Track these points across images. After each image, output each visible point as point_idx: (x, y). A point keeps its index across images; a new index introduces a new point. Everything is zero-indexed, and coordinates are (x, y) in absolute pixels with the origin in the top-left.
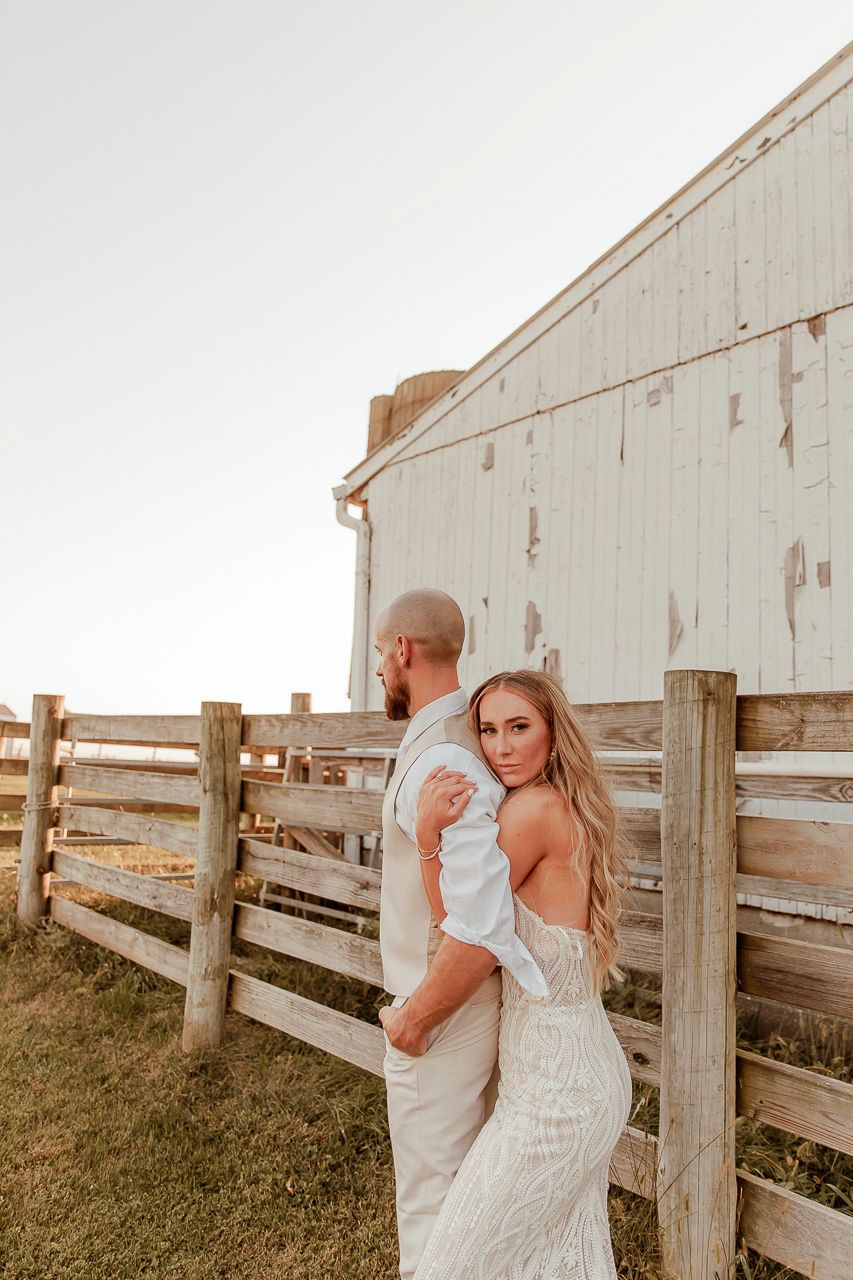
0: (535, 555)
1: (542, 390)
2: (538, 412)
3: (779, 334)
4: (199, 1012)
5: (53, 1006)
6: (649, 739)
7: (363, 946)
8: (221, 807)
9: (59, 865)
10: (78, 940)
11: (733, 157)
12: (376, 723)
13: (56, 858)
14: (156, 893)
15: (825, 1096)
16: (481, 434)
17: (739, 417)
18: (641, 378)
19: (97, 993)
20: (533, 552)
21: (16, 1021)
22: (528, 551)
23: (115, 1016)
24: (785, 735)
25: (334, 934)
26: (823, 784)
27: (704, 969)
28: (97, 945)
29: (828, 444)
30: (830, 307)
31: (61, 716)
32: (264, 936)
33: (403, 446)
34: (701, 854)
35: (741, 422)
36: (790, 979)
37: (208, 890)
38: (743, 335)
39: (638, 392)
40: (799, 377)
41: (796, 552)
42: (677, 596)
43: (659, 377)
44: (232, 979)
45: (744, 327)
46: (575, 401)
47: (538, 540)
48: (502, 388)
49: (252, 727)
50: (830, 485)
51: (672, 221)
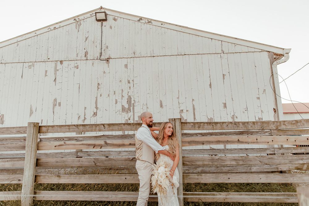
1: (3, 59)
2: (2, 63)
3: (55, 62)
6: (25, 132)
11: (48, 28)
17: (47, 75)
18: (28, 62)
24: (46, 131)
26: (56, 139)
27: (31, 163)
29: (62, 83)
30: (64, 60)
34: (32, 148)
38: (48, 60)
39: (27, 65)
40: (58, 70)
41: (55, 100)
42: (32, 106)
43: (31, 63)
45: (49, 59)
46: (11, 63)
50: (62, 90)
51: (36, 35)
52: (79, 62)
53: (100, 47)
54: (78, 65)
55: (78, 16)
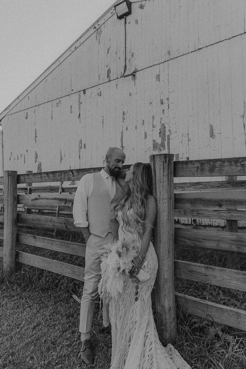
2: (36, 106)
3: (78, 93)
11: (69, 50)
16: (25, 110)
17: (72, 111)
18: (55, 100)
20: (36, 139)
29: (86, 118)
30: (86, 88)
38: (73, 92)
39: (55, 103)
40: (81, 103)
41: (81, 141)
42: (61, 151)
43: (59, 100)
46: (43, 104)
47: (37, 137)
48: (29, 99)
50: (86, 127)
51: (60, 63)
52: (101, 87)
53: (125, 58)
54: (100, 92)
55: (98, 21)
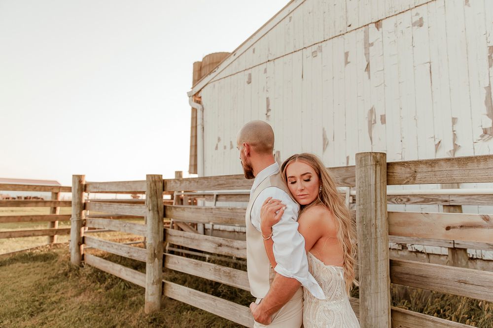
0: (269, 116)
1: (270, 52)
2: (269, 61)
3: (364, 28)
4: (151, 297)
5: (89, 298)
7: (220, 269)
8: (157, 216)
9: (87, 241)
10: (97, 270)
12: (222, 180)
13: (85, 239)
14: (129, 251)
15: (430, 324)
16: (246, 70)
17: (349, 61)
18: (310, 46)
19: (106, 291)
20: (268, 114)
21: (74, 305)
22: (266, 114)
23: (115, 300)
24: (407, 178)
25: (207, 265)
27: (379, 275)
28: (105, 272)
29: (383, 70)
30: (384, 17)
31: (84, 183)
32: (176, 266)
33: (214, 76)
34: (376, 228)
35: (349, 62)
36: (413, 277)
37: (153, 249)
38: (349, 29)
39: (308, 52)
40: (372, 44)
41: (372, 111)
42: (325, 130)
43: (316, 46)
44: (163, 284)
45: (350, 26)
46: (283, 56)
47: (270, 110)
48: (254, 52)
49: (168, 184)
50: (385, 86)
52: (422, 11)
54: (421, 19)
